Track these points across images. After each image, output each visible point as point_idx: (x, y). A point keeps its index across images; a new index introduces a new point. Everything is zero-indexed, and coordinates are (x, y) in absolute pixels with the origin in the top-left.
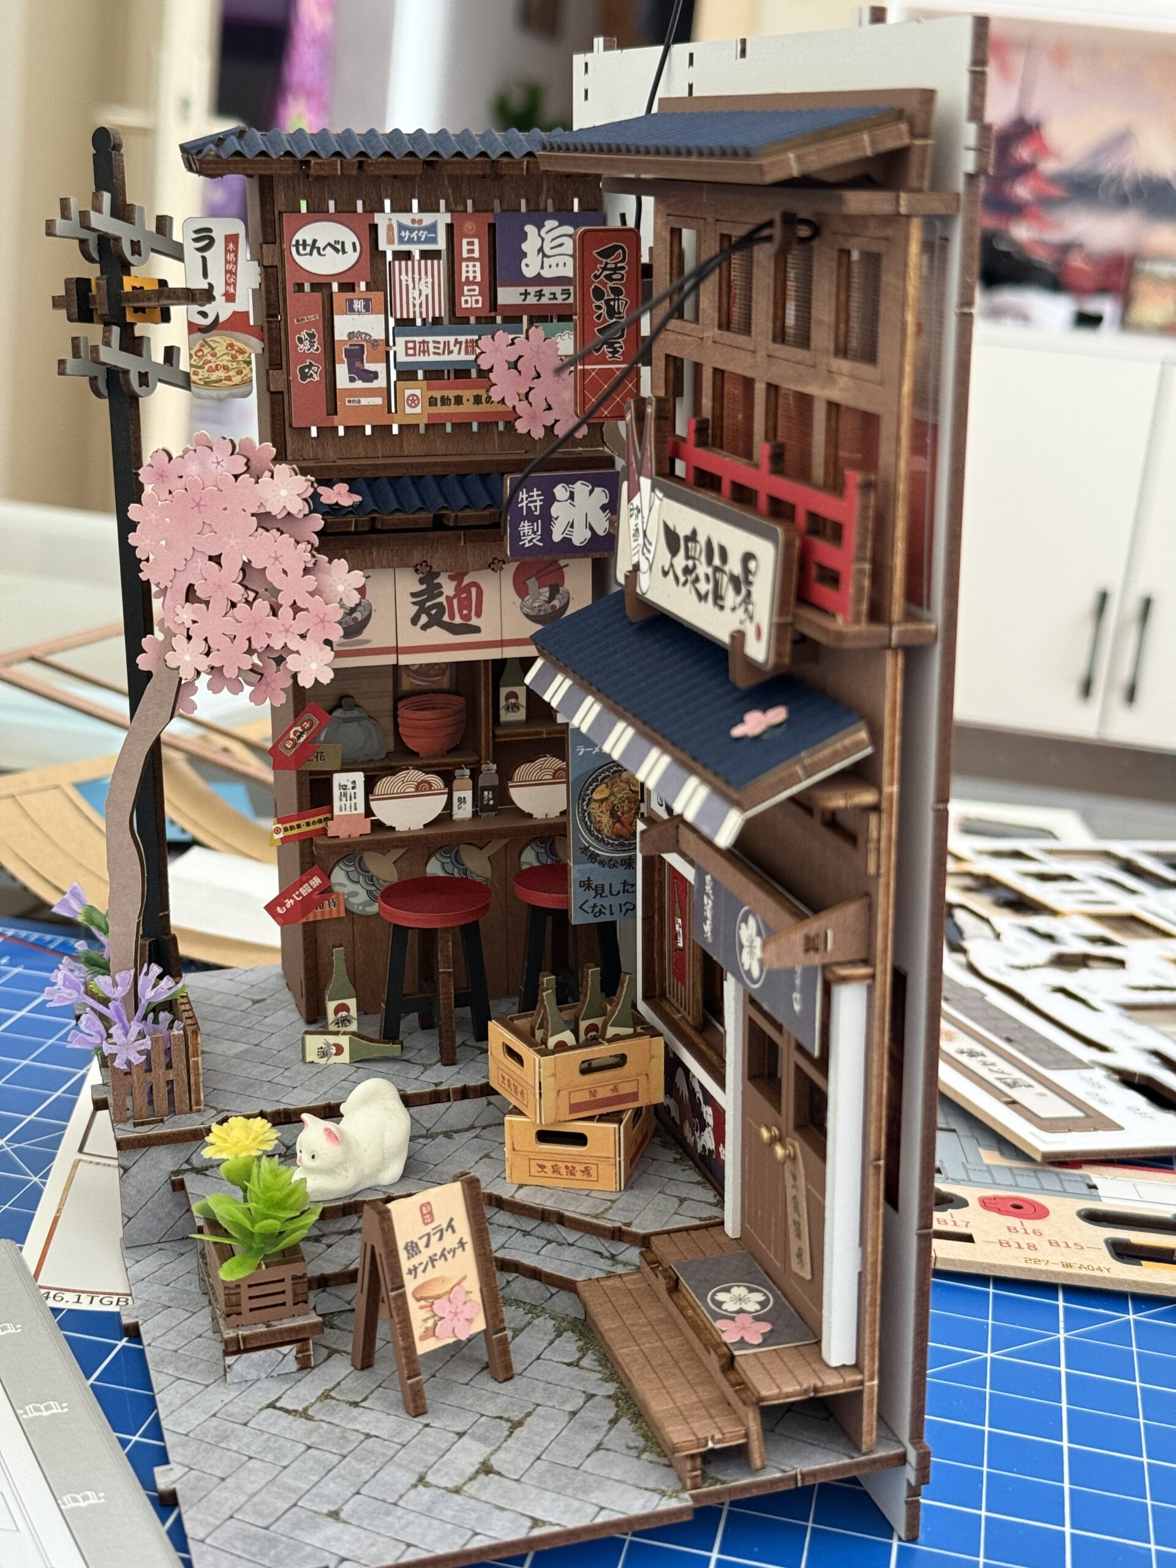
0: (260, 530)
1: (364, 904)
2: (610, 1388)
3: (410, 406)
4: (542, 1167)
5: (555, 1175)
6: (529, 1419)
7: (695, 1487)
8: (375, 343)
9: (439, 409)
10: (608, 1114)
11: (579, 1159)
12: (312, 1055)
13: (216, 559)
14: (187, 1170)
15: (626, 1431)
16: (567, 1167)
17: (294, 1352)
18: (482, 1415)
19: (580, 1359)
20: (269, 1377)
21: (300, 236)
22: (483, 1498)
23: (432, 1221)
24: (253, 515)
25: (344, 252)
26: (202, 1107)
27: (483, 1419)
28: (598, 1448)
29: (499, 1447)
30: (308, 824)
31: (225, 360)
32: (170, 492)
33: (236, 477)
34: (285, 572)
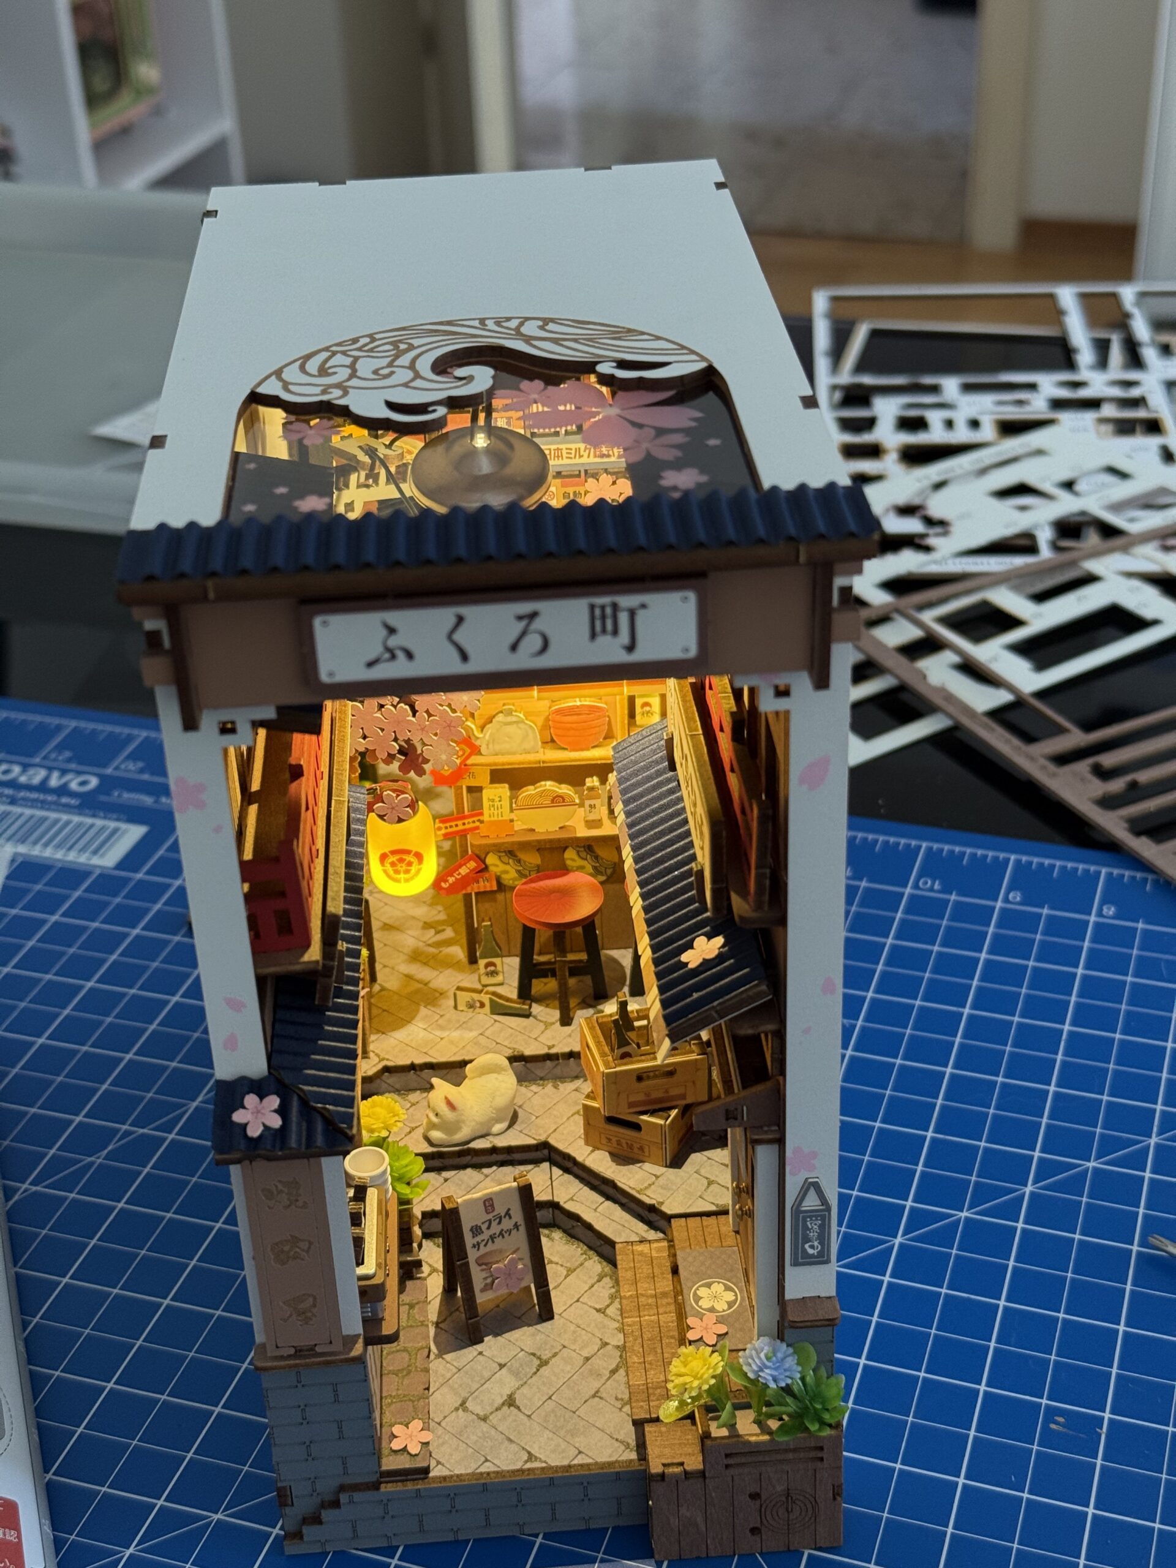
1: (514, 879)
4: (609, 1139)
5: (619, 1147)
6: (554, 1360)
11: (636, 1139)
12: (462, 1006)
16: (627, 1144)
18: (522, 1350)
22: (500, 1429)
23: (493, 1211)
27: (522, 1354)
29: (525, 1383)
30: (464, 824)
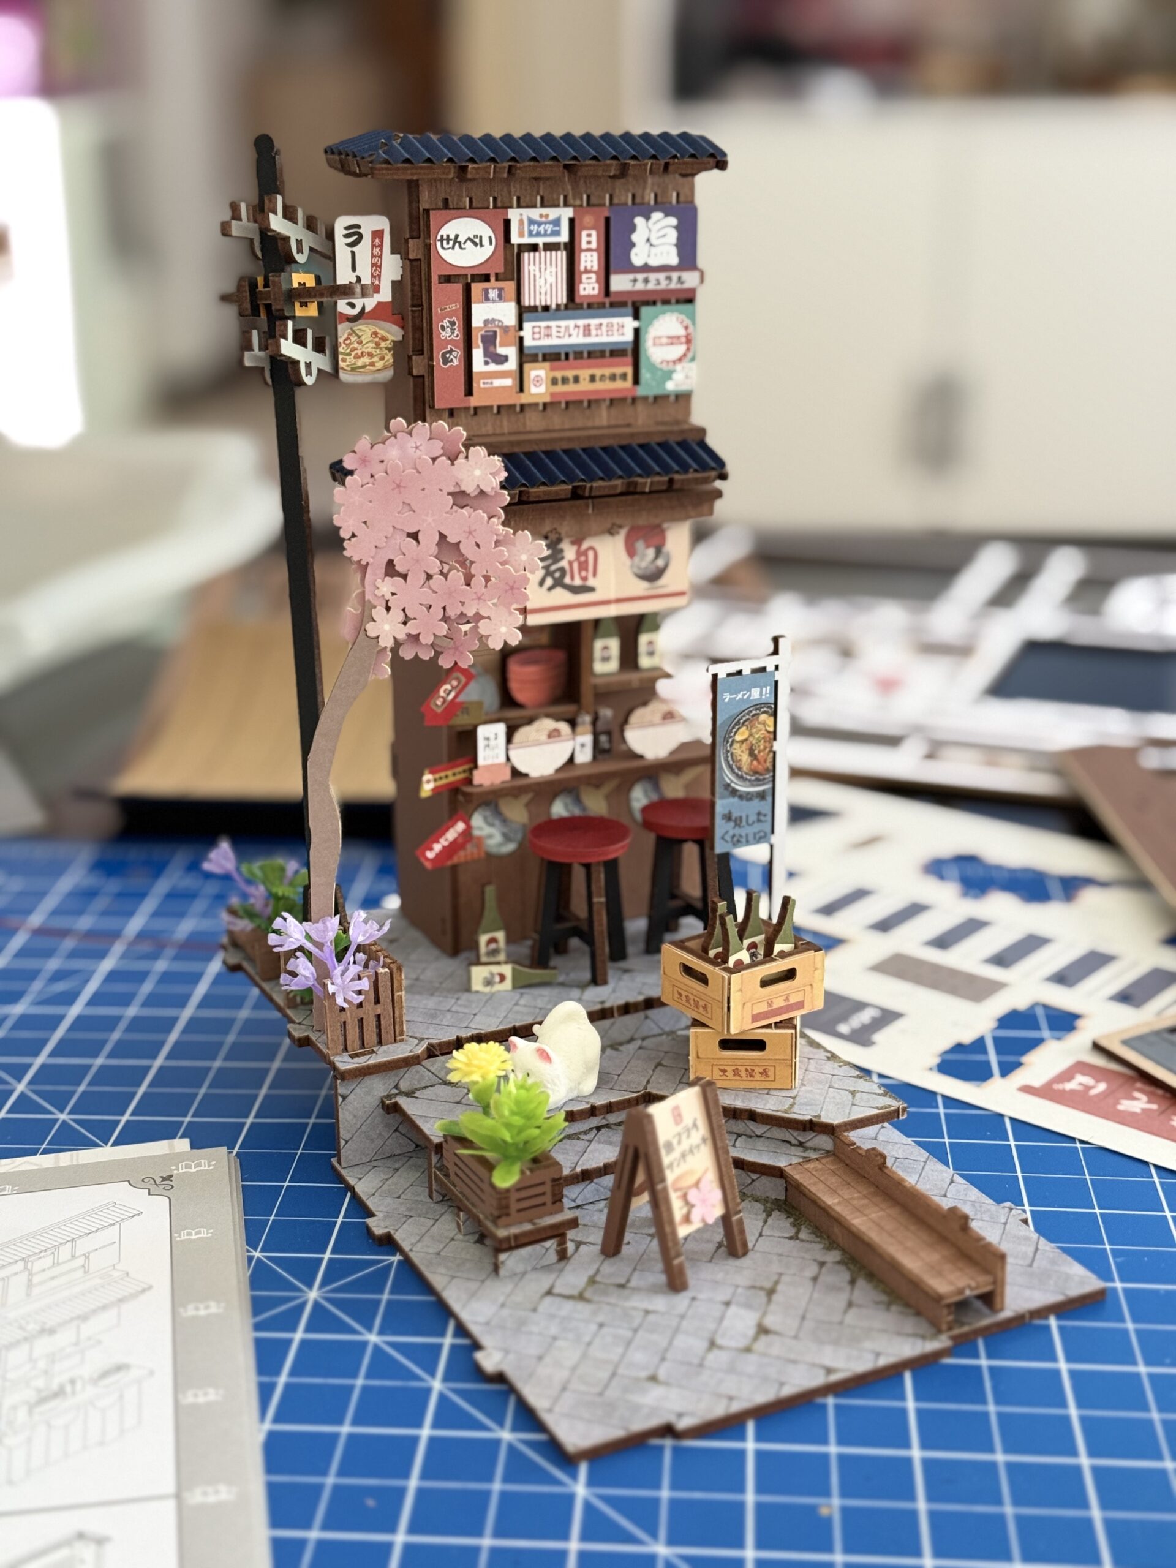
0: (455, 508)
1: (500, 845)
2: (834, 1256)
3: (535, 385)
4: (724, 1071)
5: (736, 1078)
6: (779, 1287)
7: (950, 1329)
8: (506, 329)
9: (560, 388)
10: (781, 1022)
11: (757, 1062)
12: (477, 985)
13: (414, 536)
14: (397, 1094)
15: (864, 1290)
16: (747, 1070)
17: (555, 1246)
18: (737, 1286)
19: (797, 1233)
20: (534, 1269)
21: (444, 232)
22: (774, 1354)
23: (682, 1121)
24: (449, 494)
25: (482, 246)
26: (404, 1037)
27: (740, 1290)
28: (850, 1305)
29: (766, 1311)
30: (454, 774)
31: (370, 347)
32: (372, 476)
33: (434, 459)
34: (478, 545)
